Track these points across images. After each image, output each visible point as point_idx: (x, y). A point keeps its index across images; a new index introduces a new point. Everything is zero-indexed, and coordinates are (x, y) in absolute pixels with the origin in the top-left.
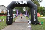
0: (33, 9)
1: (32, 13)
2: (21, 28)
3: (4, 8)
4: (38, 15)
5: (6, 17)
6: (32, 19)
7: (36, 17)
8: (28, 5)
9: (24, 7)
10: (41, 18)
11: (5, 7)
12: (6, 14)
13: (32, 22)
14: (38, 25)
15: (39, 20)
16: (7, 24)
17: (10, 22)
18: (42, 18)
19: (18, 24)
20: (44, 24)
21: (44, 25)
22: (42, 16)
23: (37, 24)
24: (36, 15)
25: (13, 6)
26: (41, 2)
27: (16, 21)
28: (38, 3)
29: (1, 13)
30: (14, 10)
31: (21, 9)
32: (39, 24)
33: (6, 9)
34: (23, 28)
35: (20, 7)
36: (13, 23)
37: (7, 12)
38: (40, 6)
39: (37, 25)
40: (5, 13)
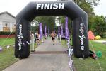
0: (77, 22)
1: (75, 30)
2: (49, 65)
3: (9, 18)
4: (89, 37)
5: (14, 39)
6: (76, 45)
7: (86, 41)
8: (67, 12)
9: (57, 17)
10: (96, 42)
11: (12, 16)
12: (13, 33)
13: (75, 51)
14: (90, 60)
15: (91, 48)
16: (17, 56)
17: (23, 53)
18: (100, 43)
19: (42, 58)
20: (103, 56)
21: (104, 59)
22: (100, 37)
23: (86, 57)
24: (85, 34)
25: (31, 13)
26: (96, 4)
27: (37, 50)
28: (90, 6)
29: (2, 30)
30: (34, 25)
31: (49, 20)
32: (91, 56)
33: (15, 21)
34: (54, 67)
35: (48, 17)
36: (31, 55)
37: (17, 29)
38: (93, 14)
39: (86, 59)
40: (11, 31)
